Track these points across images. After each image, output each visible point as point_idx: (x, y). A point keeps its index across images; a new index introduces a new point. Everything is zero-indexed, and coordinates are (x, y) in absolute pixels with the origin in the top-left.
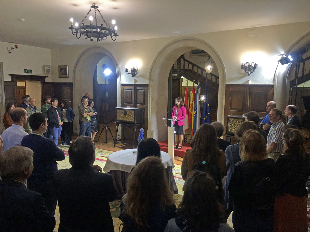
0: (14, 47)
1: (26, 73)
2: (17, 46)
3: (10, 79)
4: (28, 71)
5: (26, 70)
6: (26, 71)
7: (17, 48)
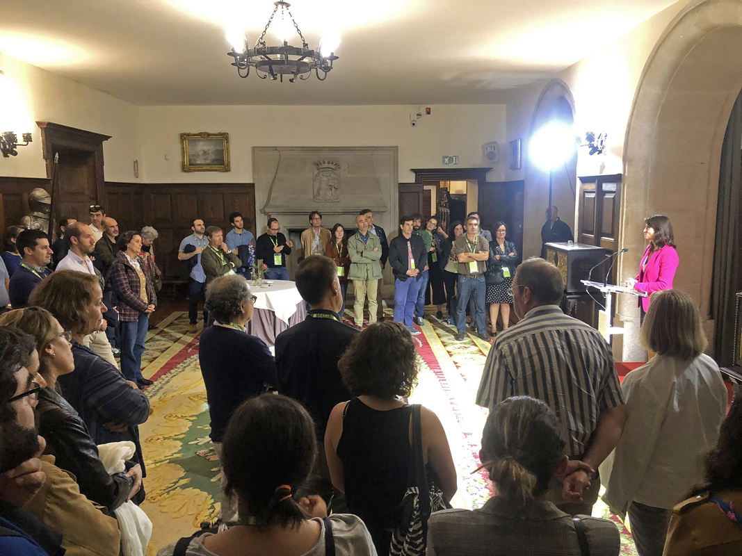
0: (423, 111)
1: (446, 164)
2: (430, 109)
3: (411, 179)
4: (451, 159)
5: (447, 157)
6: (447, 160)
7: (429, 113)
